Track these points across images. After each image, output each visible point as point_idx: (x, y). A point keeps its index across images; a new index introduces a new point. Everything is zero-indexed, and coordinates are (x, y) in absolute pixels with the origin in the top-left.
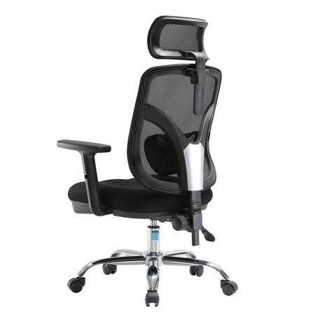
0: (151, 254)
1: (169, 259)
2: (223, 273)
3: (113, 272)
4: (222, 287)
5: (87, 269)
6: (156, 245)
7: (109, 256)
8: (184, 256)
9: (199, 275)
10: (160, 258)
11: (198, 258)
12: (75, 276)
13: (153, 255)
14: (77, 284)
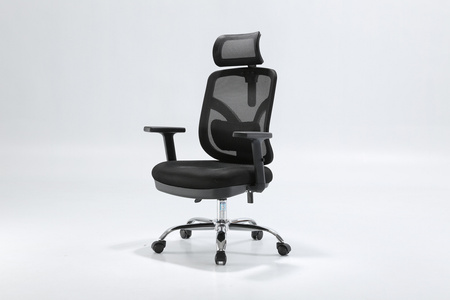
0: (220, 222)
1: (235, 225)
2: (278, 237)
4: (277, 248)
5: (167, 233)
6: (223, 214)
7: (185, 223)
8: (247, 223)
10: (227, 225)
11: (258, 225)
12: (158, 239)
13: (222, 222)
14: (159, 247)
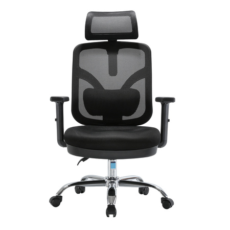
1: (124, 182)
2: (163, 192)
3: (83, 192)
4: (162, 202)
5: (63, 189)
6: (114, 172)
8: (135, 180)
9: (145, 194)
10: (117, 182)
13: (112, 179)
14: (56, 201)
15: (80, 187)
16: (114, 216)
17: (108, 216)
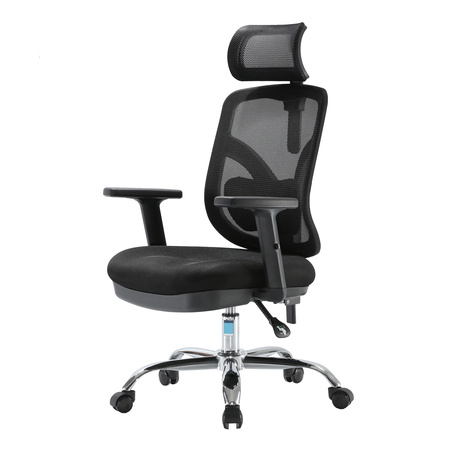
3: (174, 381)
9: (297, 381)
15: (168, 373)
16: (239, 427)
17: (226, 427)
